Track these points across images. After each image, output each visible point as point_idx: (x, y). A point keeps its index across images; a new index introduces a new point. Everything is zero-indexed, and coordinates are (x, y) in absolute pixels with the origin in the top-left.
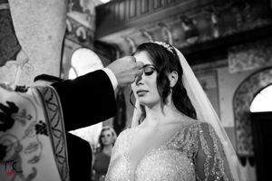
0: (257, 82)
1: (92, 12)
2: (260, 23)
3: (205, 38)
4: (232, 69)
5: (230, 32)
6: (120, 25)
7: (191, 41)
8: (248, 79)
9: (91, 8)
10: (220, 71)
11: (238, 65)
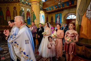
0: (67, 15)
1: (42, 4)
2: (68, 6)
3: (60, 9)
4: (64, 13)
5: (63, 8)
6: (47, 6)
7: (57, 9)
8: (66, 15)
9: (42, 3)
10: (62, 13)
11: (65, 12)
